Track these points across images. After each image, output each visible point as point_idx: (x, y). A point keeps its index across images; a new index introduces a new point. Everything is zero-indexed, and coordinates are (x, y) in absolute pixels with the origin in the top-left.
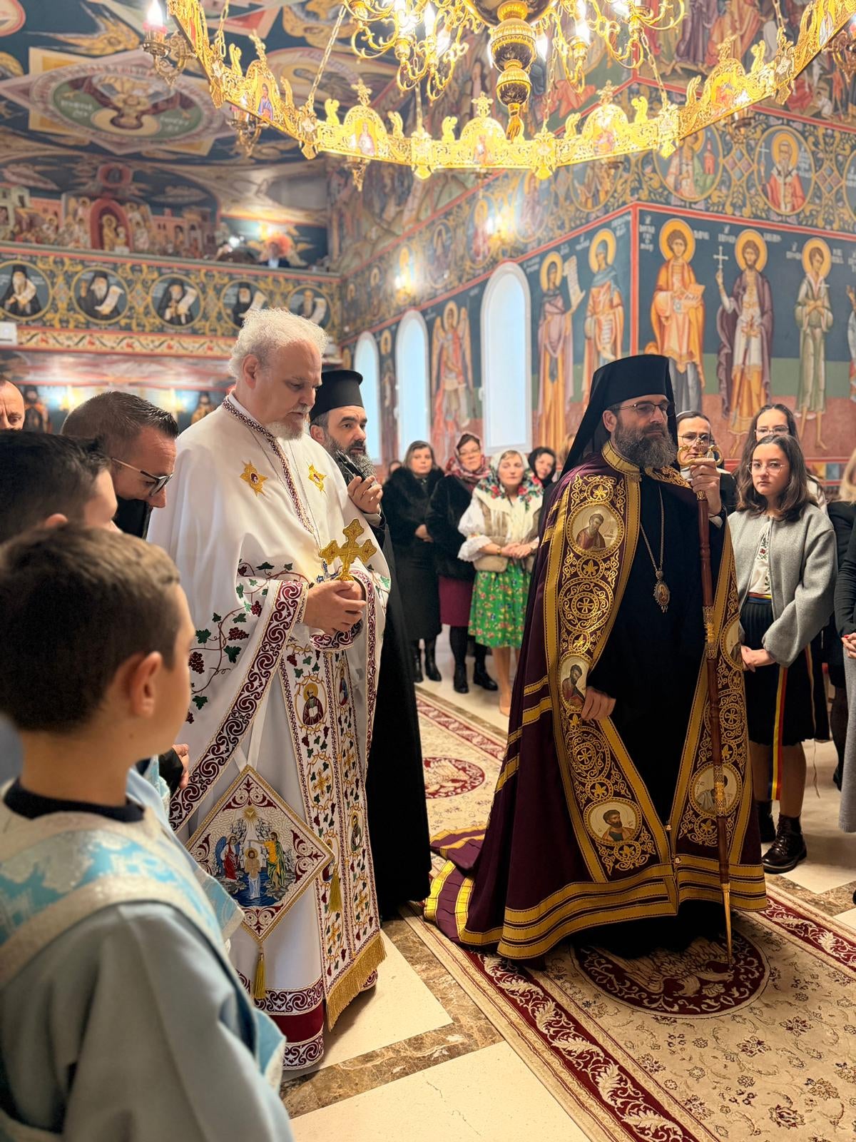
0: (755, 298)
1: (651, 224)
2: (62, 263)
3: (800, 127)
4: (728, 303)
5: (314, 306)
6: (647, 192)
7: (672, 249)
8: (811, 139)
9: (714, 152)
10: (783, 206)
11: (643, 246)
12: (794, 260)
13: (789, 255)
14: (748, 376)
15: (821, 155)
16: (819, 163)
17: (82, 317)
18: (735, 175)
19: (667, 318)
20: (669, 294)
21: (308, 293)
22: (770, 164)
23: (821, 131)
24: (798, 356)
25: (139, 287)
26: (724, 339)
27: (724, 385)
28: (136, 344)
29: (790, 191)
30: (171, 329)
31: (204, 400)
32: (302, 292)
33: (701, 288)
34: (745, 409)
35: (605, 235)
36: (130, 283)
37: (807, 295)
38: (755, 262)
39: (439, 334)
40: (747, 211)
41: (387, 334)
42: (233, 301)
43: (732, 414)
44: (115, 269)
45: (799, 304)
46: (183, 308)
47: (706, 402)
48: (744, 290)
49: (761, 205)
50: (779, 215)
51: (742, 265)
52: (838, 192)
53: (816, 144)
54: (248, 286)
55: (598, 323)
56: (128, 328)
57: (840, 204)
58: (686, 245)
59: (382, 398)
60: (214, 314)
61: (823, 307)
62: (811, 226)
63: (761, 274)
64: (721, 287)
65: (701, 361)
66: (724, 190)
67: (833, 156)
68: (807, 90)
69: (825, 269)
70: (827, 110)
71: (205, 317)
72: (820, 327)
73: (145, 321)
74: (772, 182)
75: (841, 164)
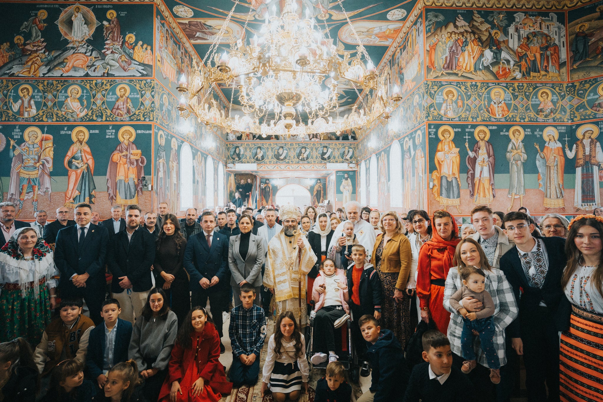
0: (485, 151)
1: (434, 128)
2: (271, 145)
3: (505, 85)
4: (471, 154)
5: (349, 152)
6: (431, 117)
7: (444, 136)
8: (511, 88)
9: (463, 100)
10: (497, 115)
11: (430, 136)
12: (505, 135)
13: (502, 133)
14: (482, 181)
15: (516, 94)
16: (515, 97)
17: (275, 160)
18: (472, 107)
19: (442, 161)
20: (443, 152)
21: (347, 148)
22: (490, 100)
23: (516, 85)
24: (508, 172)
25: (292, 150)
26: (470, 167)
27: (470, 185)
28: (291, 168)
29: (500, 109)
30: (301, 162)
31: (319, 181)
32: (344, 147)
33: (458, 149)
34: (482, 194)
35: (419, 132)
36: (289, 149)
37: (512, 148)
38: (484, 137)
39: (380, 161)
40: (479, 119)
41: (368, 161)
42: (321, 152)
43: (475, 196)
44: (285, 145)
45: (508, 152)
46: (305, 156)
47: (462, 192)
48: (479, 148)
49: (486, 116)
50: (495, 119)
51: (477, 139)
52: (526, 107)
53: (514, 90)
54: (326, 147)
55: (418, 163)
56: (288, 163)
57: (528, 111)
58: (450, 134)
59: (367, 182)
60: (315, 157)
61: (521, 152)
62: (513, 121)
63: (487, 142)
64: (468, 148)
65: (459, 176)
66: (468, 113)
67: (523, 93)
68: (508, 71)
69: (522, 137)
70: (519, 76)
71: (312, 158)
72: (520, 160)
73: (293, 160)
74: (492, 107)
75: (528, 96)
